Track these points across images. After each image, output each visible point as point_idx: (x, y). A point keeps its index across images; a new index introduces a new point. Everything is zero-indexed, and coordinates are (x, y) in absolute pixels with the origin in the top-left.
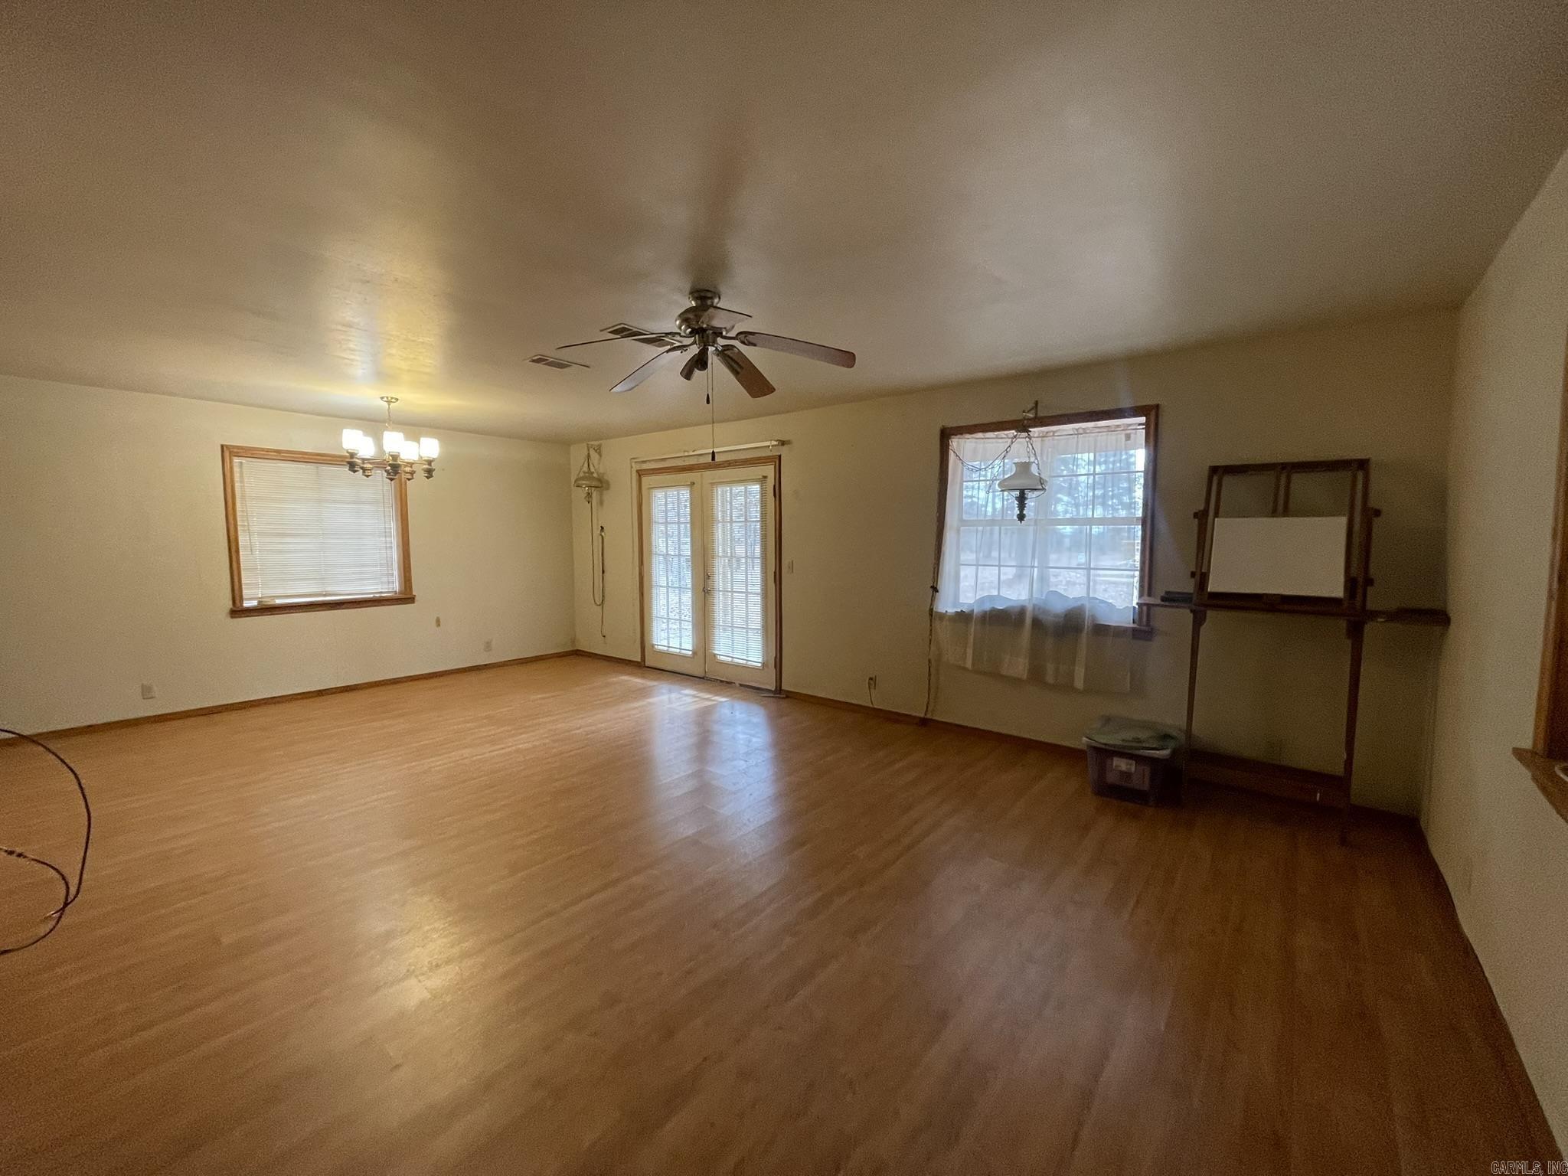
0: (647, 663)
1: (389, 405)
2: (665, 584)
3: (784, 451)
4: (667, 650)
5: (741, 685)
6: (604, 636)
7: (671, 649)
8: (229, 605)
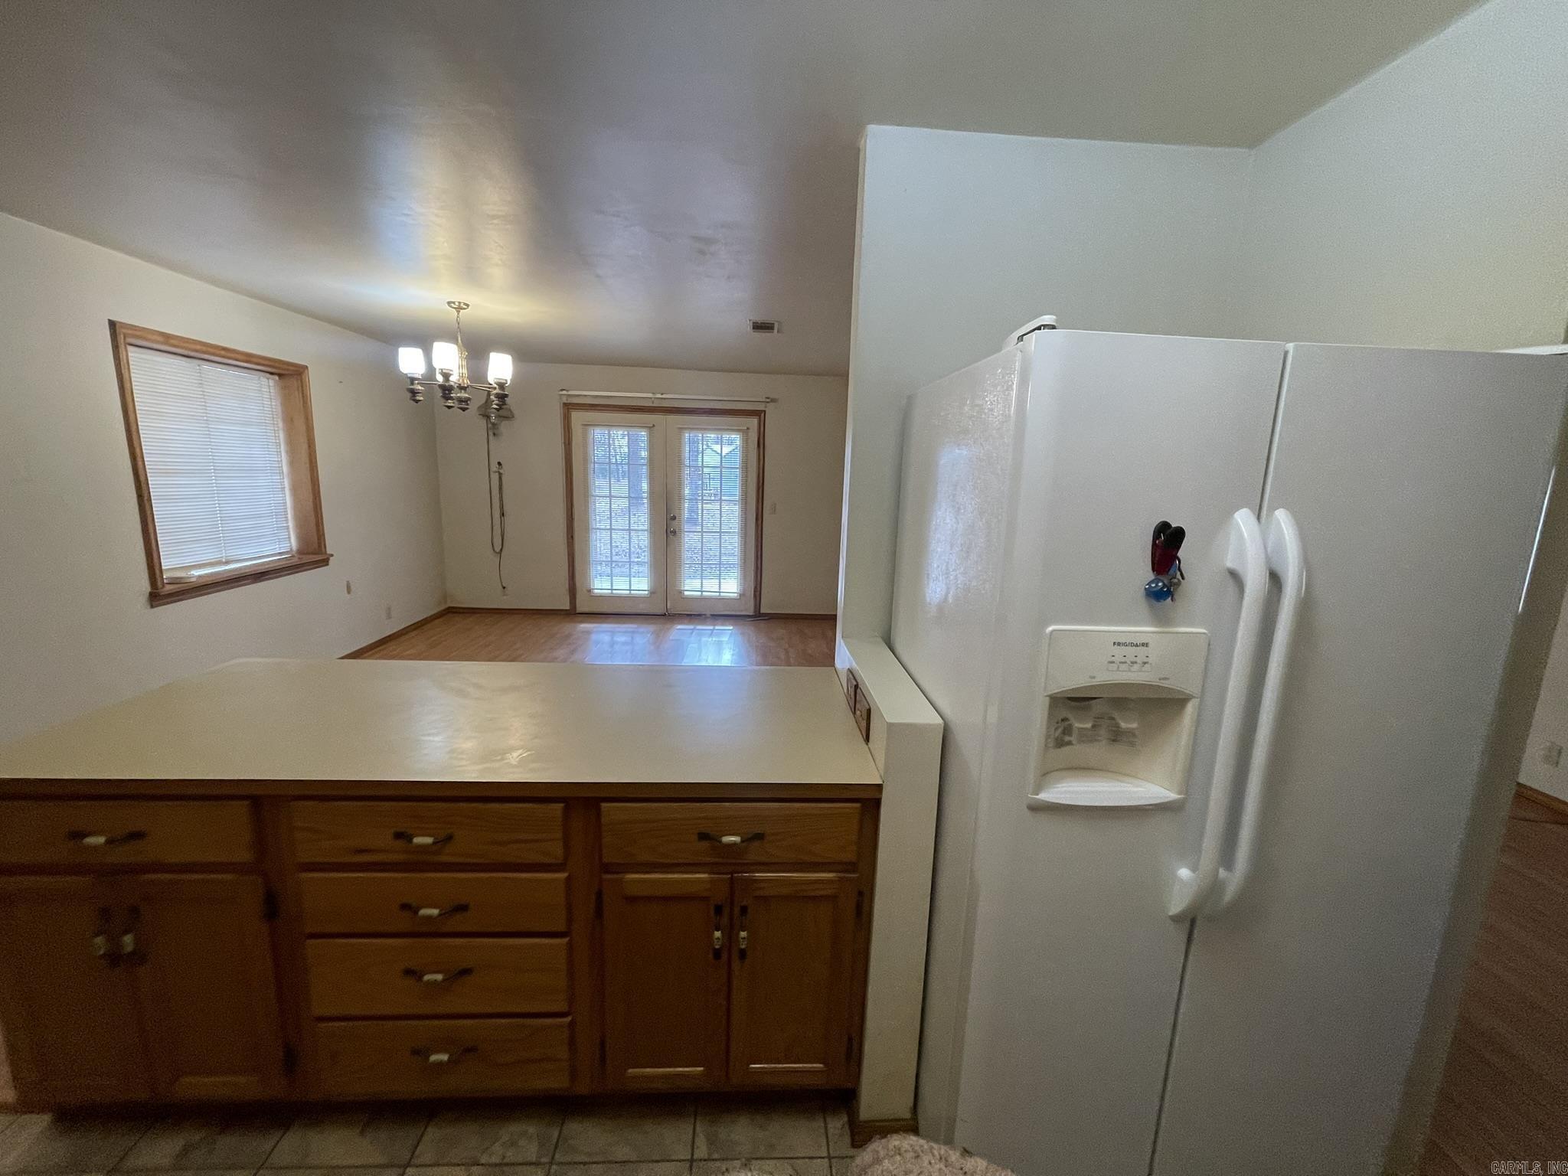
0: (579, 609)
1: (458, 312)
2: (609, 527)
3: (770, 410)
4: (612, 593)
5: (712, 615)
6: (504, 588)
7: (614, 592)
8: (145, 586)
